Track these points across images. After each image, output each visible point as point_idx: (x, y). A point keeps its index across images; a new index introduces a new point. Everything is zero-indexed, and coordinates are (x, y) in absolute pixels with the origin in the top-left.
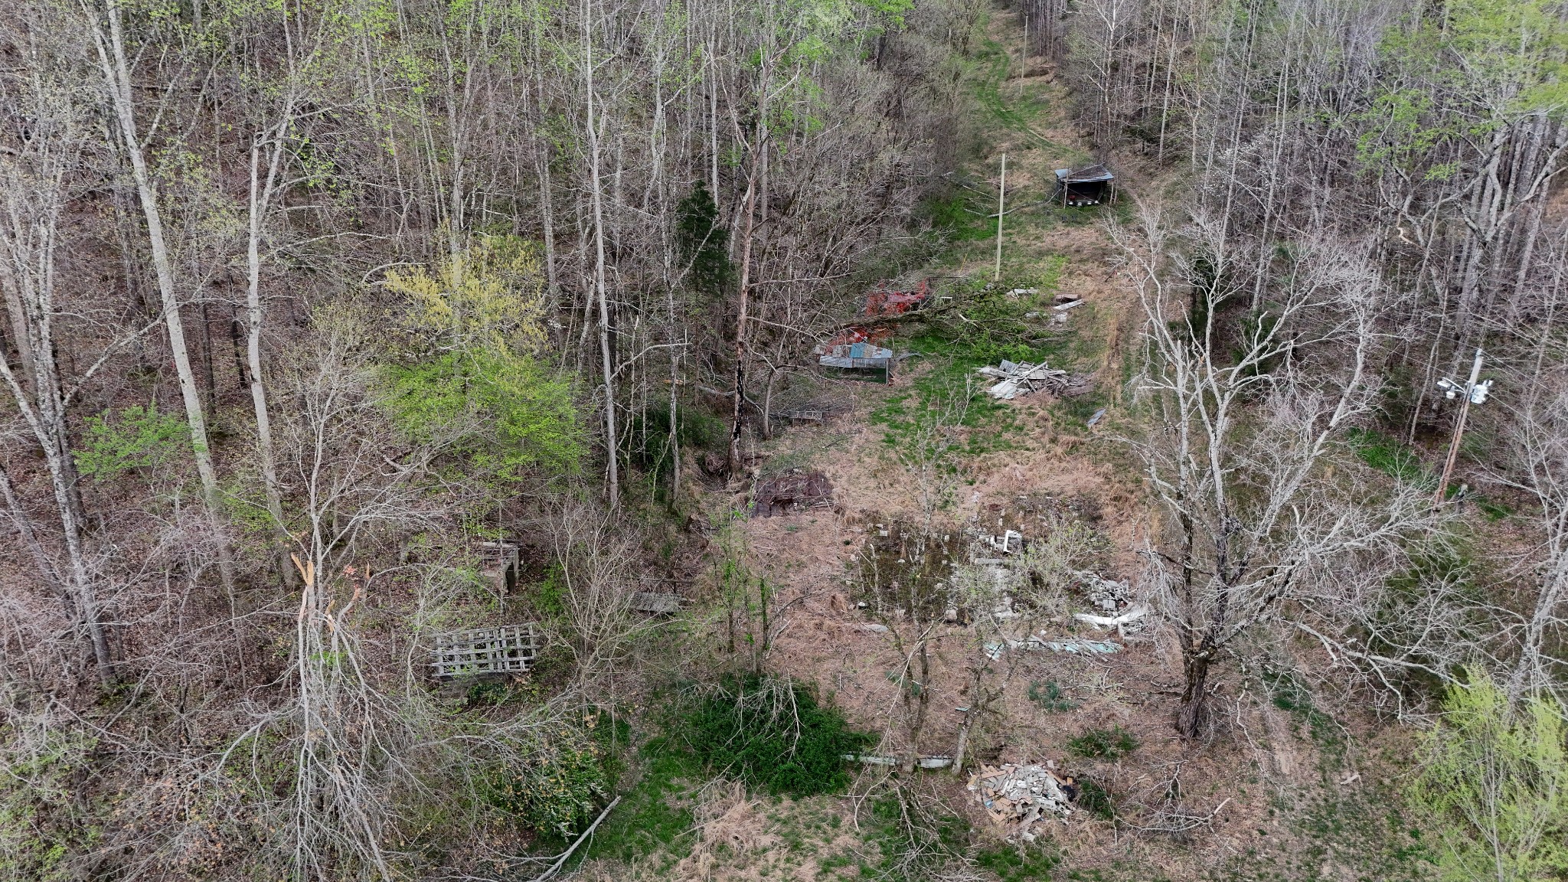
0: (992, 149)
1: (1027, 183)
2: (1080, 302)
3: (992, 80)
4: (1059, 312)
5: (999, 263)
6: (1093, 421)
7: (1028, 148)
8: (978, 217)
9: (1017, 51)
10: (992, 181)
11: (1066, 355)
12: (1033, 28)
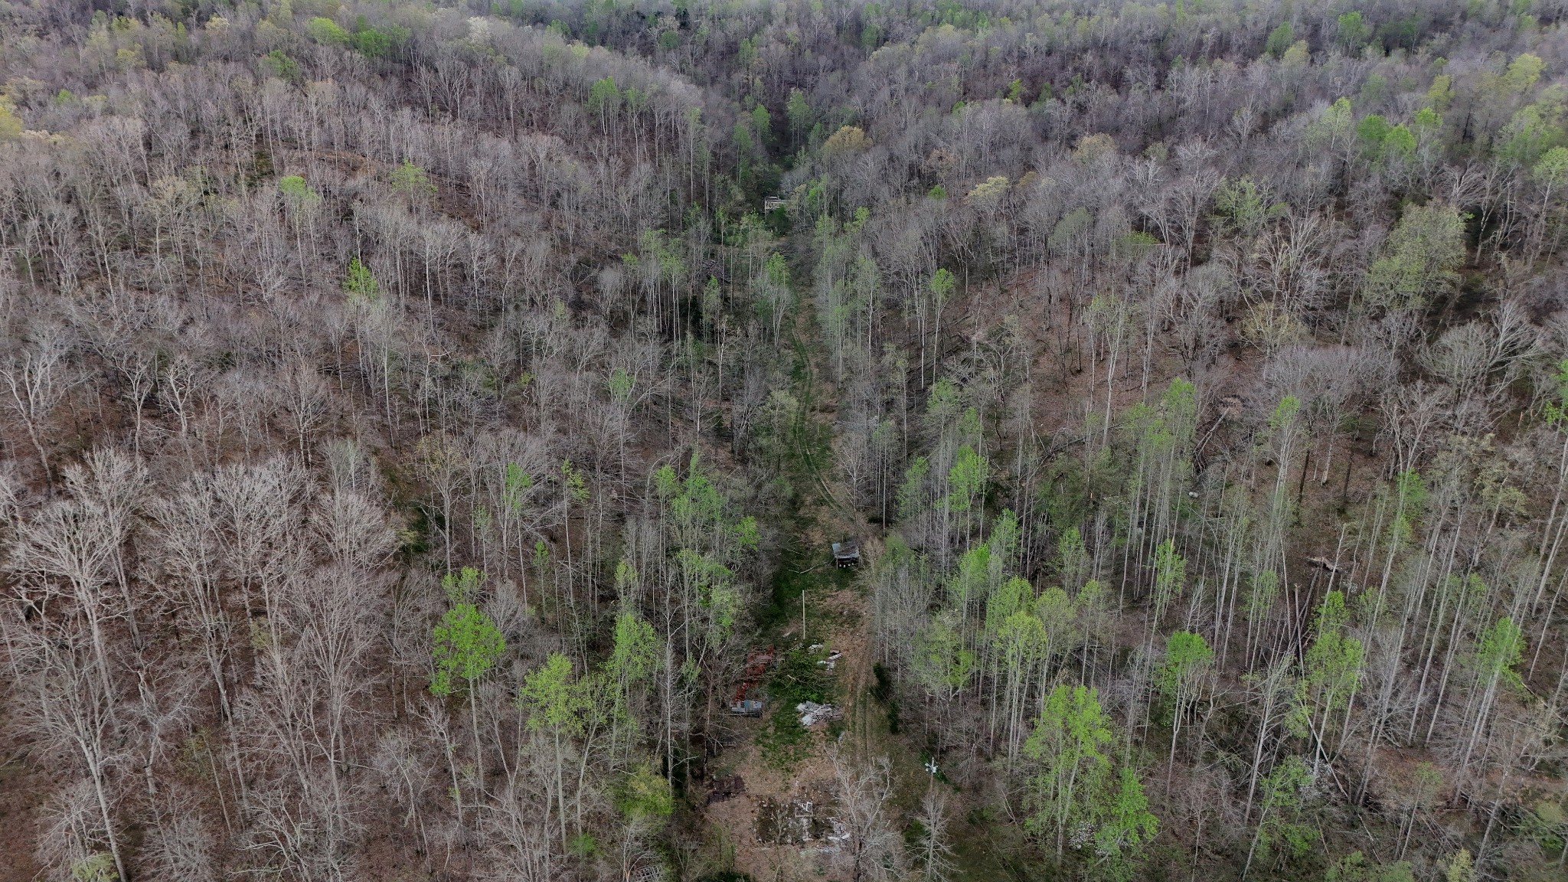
2: (839, 654)
4: (830, 661)
6: (840, 738)
8: (796, 575)
11: (832, 693)
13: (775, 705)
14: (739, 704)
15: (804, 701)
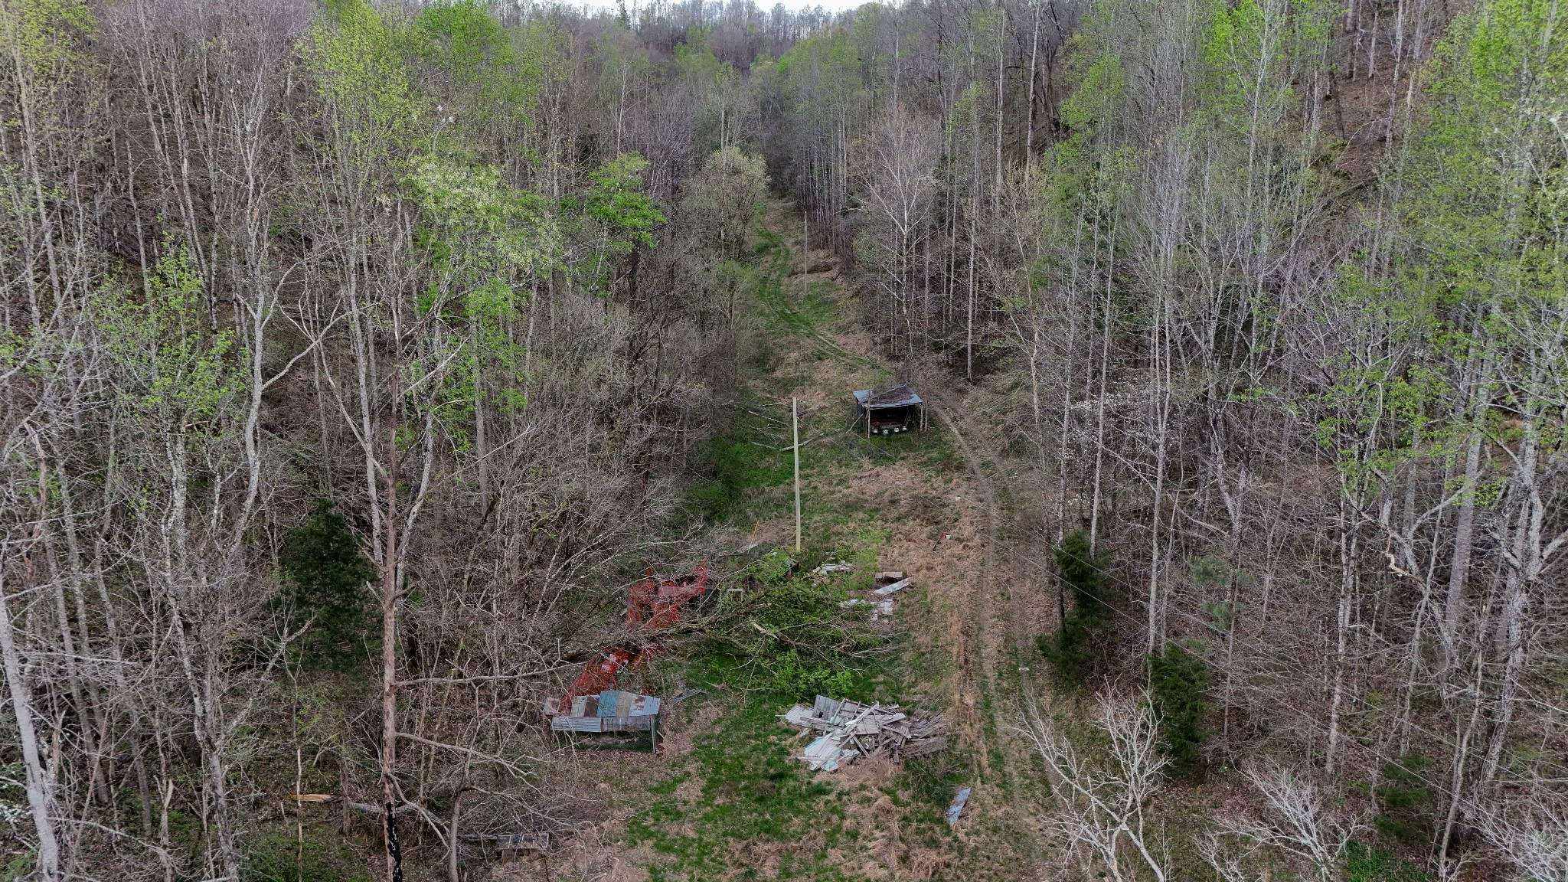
0: (780, 360)
1: (822, 404)
2: (906, 582)
3: (773, 276)
4: (880, 598)
5: (799, 522)
6: (956, 809)
7: (820, 359)
8: (769, 452)
9: (797, 243)
10: (784, 402)
11: (901, 673)
12: (812, 220)
13: (710, 711)
14: (580, 704)
15: (808, 698)
